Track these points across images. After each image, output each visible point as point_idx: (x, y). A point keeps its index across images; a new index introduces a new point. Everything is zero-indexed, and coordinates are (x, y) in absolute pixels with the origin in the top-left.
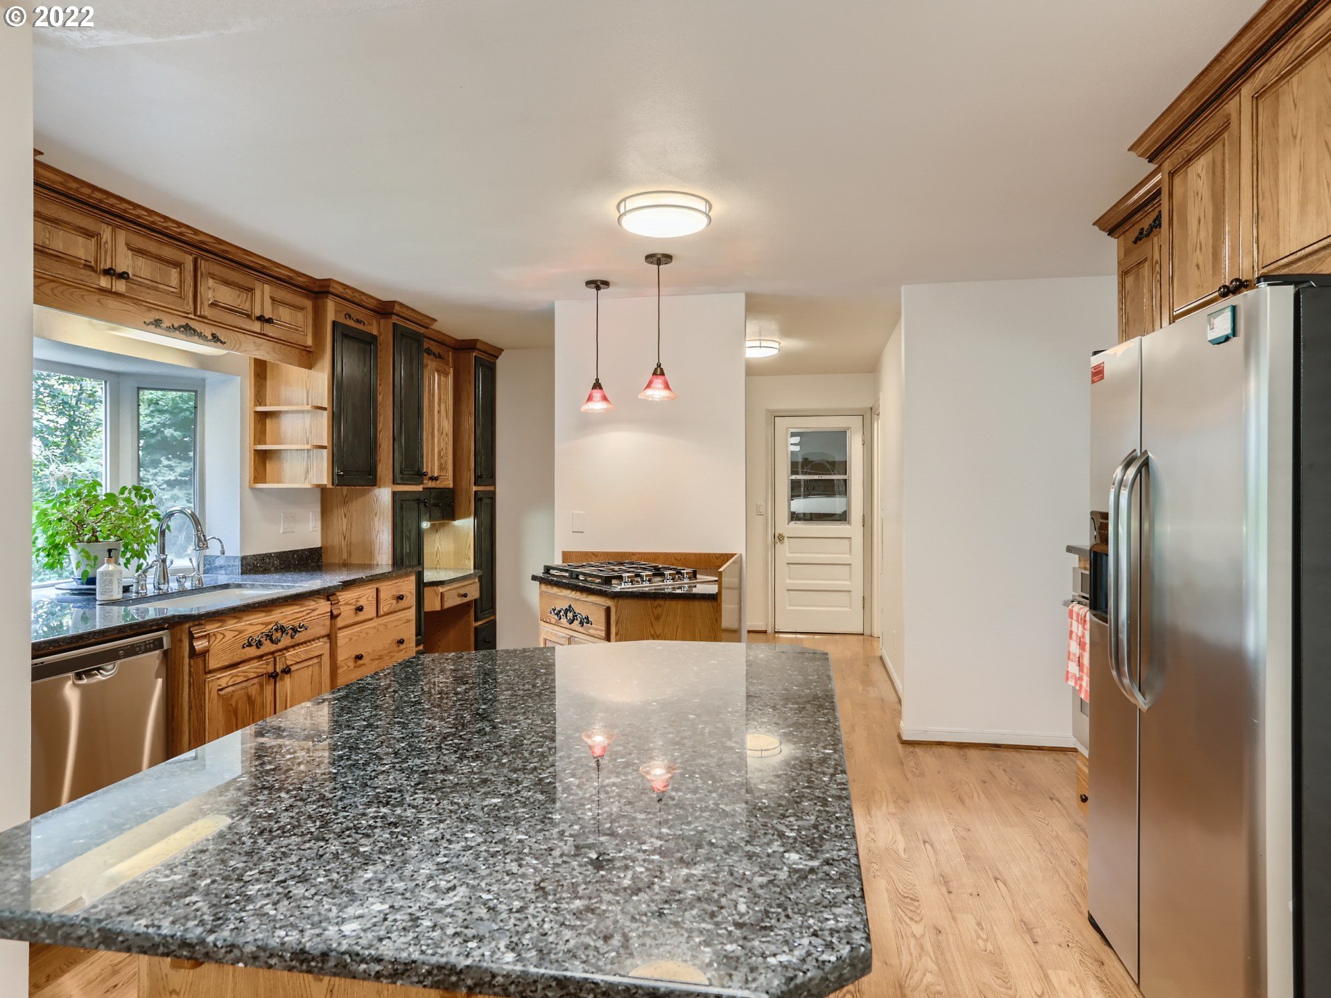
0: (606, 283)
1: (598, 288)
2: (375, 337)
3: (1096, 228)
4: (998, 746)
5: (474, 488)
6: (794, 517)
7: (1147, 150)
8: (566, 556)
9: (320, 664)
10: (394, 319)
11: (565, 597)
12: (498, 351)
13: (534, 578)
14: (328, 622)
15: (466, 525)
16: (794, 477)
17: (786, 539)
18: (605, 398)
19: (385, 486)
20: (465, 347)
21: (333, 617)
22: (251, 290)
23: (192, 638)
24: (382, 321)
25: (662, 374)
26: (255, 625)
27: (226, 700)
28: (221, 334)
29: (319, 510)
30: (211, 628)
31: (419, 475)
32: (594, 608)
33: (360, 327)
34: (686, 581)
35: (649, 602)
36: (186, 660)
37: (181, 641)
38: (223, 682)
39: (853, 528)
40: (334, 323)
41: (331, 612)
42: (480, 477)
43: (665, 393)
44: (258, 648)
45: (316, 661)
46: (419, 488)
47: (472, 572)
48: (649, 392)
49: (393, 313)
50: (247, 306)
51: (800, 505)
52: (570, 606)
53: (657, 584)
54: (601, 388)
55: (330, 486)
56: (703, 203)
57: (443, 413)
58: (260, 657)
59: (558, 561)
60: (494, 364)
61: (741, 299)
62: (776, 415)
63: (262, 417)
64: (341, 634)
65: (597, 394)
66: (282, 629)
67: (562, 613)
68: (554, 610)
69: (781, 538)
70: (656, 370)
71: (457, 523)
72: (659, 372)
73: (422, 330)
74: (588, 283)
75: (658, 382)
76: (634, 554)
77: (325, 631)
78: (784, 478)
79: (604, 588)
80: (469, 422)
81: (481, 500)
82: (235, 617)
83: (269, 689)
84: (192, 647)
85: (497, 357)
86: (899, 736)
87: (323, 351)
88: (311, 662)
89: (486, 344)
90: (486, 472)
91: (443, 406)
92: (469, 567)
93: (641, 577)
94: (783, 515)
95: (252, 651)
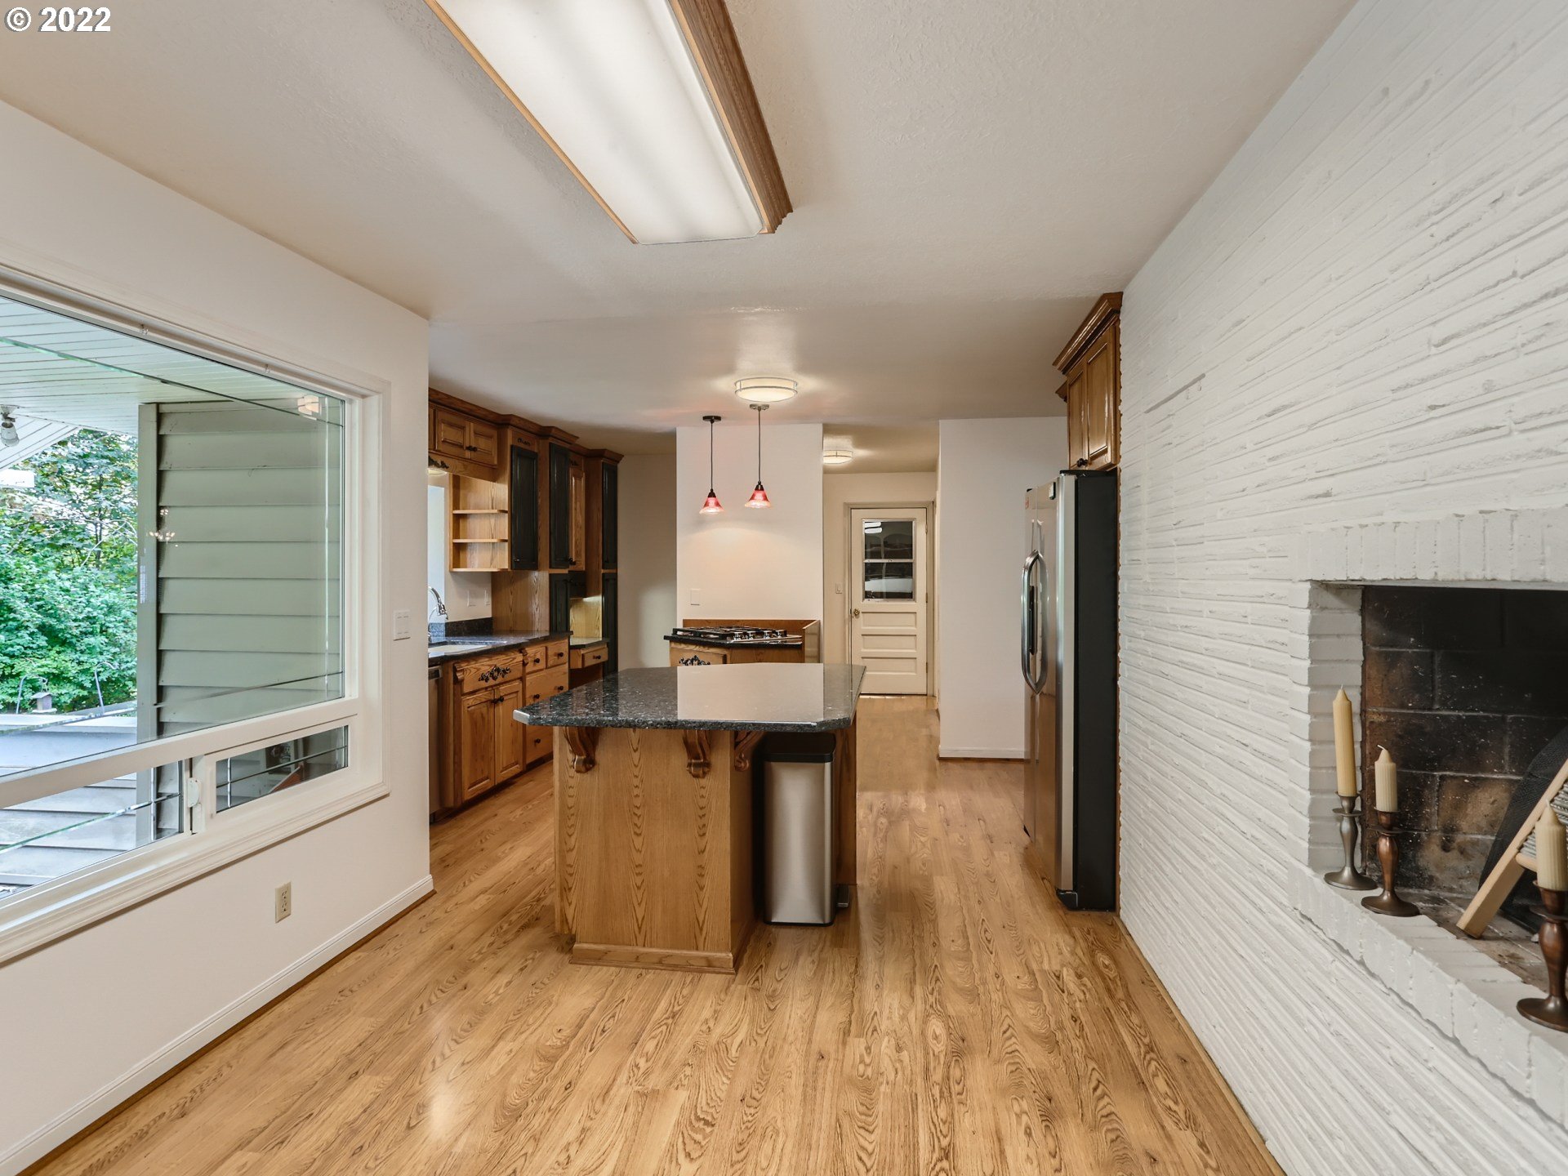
0: (718, 418)
1: (712, 422)
2: (536, 454)
3: (1057, 395)
4: (1008, 760)
5: (603, 571)
6: (868, 595)
7: (1062, 366)
8: (686, 622)
9: (517, 697)
10: (551, 440)
11: (691, 650)
12: (621, 456)
13: (666, 638)
14: (521, 668)
15: (595, 601)
16: (867, 561)
17: (861, 614)
18: (717, 504)
19: (544, 570)
20: (596, 455)
21: (524, 664)
22: (463, 428)
23: (455, 671)
24: (541, 441)
25: (762, 489)
26: (485, 666)
27: (471, 714)
28: (447, 462)
29: (490, 588)
30: (464, 665)
31: (567, 561)
32: (714, 656)
33: (526, 447)
34: (779, 637)
35: (754, 651)
36: (452, 686)
37: (448, 673)
38: (471, 702)
39: (918, 605)
40: (512, 446)
41: (523, 661)
42: (607, 561)
43: (765, 504)
44: (486, 681)
45: (515, 695)
46: (565, 571)
47: (601, 639)
48: (753, 503)
49: (549, 436)
50: (461, 441)
51: (874, 585)
52: (695, 657)
53: (758, 640)
54: (715, 496)
55: (509, 570)
56: (793, 383)
57: (578, 510)
58: (486, 688)
59: (680, 626)
60: (616, 467)
61: (820, 428)
62: (851, 507)
63: (458, 519)
64: (528, 678)
65: (712, 501)
66: (498, 670)
67: (689, 661)
68: (683, 660)
69: (857, 613)
70: (757, 486)
71: (586, 600)
72: (759, 488)
73: (567, 446)
74: (705, 418)
75: (759, 495)
76: (738, 621)
77: (519, 675)
78: (859, 561)
79: (722, 642)
80: (597, 516)
81: (607, 580)
82: (474, 660)
83: (492, 710)
84: (455, 677)
85: (618, 462)
86: (938, 755)
87: (505, 469)
88: (511, 696)
89: (611, 452)
90: (611, 560)
91: (578, 503)
92: (598, 635)
93: (748, 634)
94: (858, 593)
95: (483, 684)
